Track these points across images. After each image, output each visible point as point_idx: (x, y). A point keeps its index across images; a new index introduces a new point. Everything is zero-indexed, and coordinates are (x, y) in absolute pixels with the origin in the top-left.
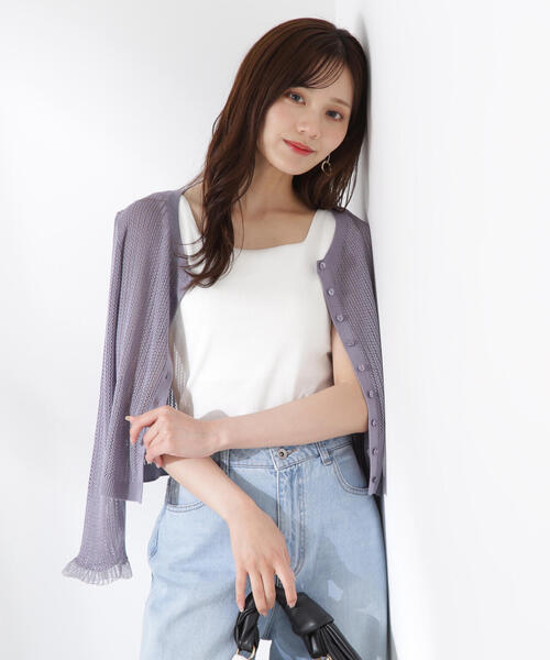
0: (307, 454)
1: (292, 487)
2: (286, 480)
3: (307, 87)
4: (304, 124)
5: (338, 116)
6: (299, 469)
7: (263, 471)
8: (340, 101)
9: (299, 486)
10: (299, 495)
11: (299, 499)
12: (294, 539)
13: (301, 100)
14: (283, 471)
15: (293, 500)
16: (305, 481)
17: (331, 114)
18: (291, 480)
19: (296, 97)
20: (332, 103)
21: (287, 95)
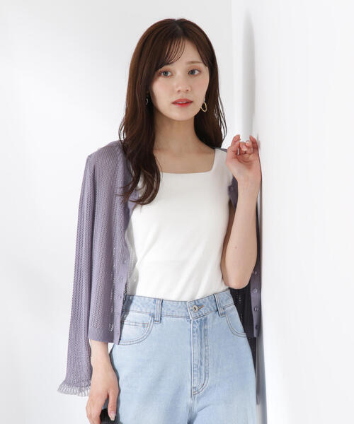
0: (210, 310)
1: (201, 330)
2: (197, 326)
3: (168, 64)
4: (177, 86)
5: (197, 72)
6: (206, 319)
7: (182, 319)
8: (193, 62)
9: (205, 330)
10: (205, 335)
11: (204, 338)
12: (201, 364)
13: (169, 74)
14: (195, 320)
15: (201, 339)
16: (209, 327)
17: (192, 72)
18: (200, 326)
19: (166, 73)
20: (189, 65)
21: (160, 75)
